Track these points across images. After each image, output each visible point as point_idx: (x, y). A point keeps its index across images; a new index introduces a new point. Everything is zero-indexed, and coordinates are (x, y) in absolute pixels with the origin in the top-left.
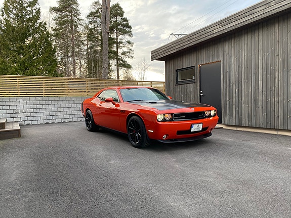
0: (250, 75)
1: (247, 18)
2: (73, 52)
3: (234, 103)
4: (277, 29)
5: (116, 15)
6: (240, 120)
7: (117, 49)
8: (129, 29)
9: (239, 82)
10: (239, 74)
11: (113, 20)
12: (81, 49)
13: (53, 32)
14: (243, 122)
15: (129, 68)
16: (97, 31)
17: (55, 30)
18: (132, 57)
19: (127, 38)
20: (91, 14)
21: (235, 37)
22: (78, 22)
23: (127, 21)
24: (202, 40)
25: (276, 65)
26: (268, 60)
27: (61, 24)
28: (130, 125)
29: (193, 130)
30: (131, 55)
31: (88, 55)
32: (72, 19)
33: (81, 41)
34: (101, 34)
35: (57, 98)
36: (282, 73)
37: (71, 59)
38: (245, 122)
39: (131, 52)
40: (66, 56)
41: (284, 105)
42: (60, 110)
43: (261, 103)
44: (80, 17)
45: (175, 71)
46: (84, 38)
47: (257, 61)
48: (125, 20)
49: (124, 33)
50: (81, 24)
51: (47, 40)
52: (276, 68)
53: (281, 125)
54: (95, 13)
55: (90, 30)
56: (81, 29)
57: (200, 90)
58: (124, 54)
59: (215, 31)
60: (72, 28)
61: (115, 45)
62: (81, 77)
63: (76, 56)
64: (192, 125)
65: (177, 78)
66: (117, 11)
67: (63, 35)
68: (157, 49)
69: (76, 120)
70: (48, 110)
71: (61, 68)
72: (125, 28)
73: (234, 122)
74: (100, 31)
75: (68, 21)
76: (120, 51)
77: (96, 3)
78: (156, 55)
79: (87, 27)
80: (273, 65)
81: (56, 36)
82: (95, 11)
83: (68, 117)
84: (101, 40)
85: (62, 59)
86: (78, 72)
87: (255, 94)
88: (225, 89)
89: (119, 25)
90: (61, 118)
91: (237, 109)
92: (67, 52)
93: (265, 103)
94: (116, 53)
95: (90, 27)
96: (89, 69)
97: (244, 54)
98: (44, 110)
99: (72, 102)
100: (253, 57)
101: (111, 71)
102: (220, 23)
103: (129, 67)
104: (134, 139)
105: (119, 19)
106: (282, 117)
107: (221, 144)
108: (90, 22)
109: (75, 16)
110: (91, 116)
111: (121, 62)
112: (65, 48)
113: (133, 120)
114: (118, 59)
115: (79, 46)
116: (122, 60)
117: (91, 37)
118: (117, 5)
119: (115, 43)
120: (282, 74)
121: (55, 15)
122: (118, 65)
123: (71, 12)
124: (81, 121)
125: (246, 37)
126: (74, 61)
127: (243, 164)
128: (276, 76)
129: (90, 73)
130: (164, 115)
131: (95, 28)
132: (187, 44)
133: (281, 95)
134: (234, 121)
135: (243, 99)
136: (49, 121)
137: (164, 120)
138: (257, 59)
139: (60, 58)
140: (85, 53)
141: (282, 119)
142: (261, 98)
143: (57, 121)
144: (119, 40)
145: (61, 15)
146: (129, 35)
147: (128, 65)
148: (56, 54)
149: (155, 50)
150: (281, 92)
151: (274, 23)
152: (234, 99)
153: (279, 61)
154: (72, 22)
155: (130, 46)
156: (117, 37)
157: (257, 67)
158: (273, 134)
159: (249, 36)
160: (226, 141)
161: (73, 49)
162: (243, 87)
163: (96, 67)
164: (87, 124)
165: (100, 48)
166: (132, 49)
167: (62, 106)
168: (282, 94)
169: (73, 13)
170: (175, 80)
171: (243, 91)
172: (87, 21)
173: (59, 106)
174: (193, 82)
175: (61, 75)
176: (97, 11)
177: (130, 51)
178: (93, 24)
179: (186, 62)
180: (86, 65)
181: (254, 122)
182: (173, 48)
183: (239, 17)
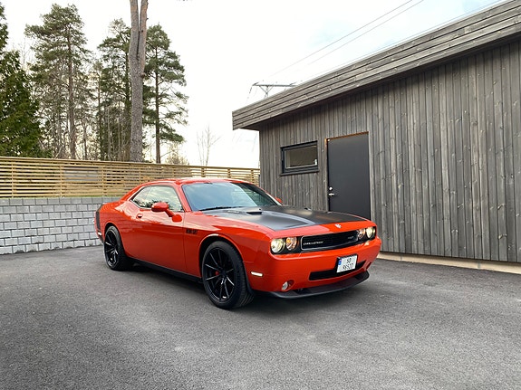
0: (424, 159)
1: (419, 56)
2: (71, 110)
3: (395, 210)
4: (474, 77)
5: (154, 46)
6: (408, 242)
7: (157, 107)
8: (180, 72)
9: (404, 172)
10: (404, 157)
11: (151, 54)
12: (86, 105)
13: (32, 72)
14: (414, 246)
15: (180, 141)
16: (118, 73)
17: (35, 68)
18: (185, 122)
19: (174, 87)
20: (108, 43)
21: (394, 89)
22: (82, 55)
23: (176, 58)
24: (333, 93)
25: (474, 142)
26: (458, 131)
27: (48, 57)
28: (209, 261)
29: (340, 269)
30: (183, 118)
31: (101, 117)
32: (69, 49)
33: (88, 91)
34: (125, 79)
35: (42, 200)
36: (485, 155)
37: (66, 125)
38: (418, 245)
39: (184, 113)
40: (56, 118)
41: (491, 216)
42: (47, 224)
43: (446, 212)
44: (85, 47)
45: (279, 150)
46: (92, 85)
47: (437, 134)
48: (172, 55)
49: (171, 78)
50: (87, 60)
51: (20, 86)
52: (473, 147)
53: (486, 252)
54: (115, 40)
55: (105, 71)
56: (86, 68)
57: (329, 186)
58: (170, 116)
59: (358, 78)
60: (70, 66)
61: (153, 100)
62: (86, 157)
63: (77, 119)
64: (338, 260)
65: (283, 162)
66: (158, 38)
67: (52, 77)
68: (245, 108)
69: (82, 243)
70: (21, 225)
71: (46, 141)
72: (173, 70)
73: (395, 246)
74: (123, 74)
75: (62, 52)
76: (163, 111)
77: (117, 23)
78: (242, 120)
79: (98, 66)
80: (467, 140)
81: (38, 79)
82: (114, 37)
83: (64, 237)
84: (127, 91)
85: (47, 123)
86: (79, 149)
87: (434, 193)
88: (377, 184)
89: (161, 64)
90: (49, 242)
91: (402, 222)
92: (60, 110)
93: (455, 211)
94: (155, 115)
95: (105, 65)
96: (103, 143)
97: (413, 120)
98: (13, 225)
99: (73, 208)
100: (429, 126)
101: (144, 147)
102: (368, 62)
103: (179, 139)
104: (218, 290)
105: (161, 53)
106: (488, 237)
107: (389, 294)
108: (104, 56)
109: (75, 44)
110: (118, 239)
111: (165, 130)
112: (55, 102)
113: (215, 251)
114: (158, 126)
115: (83, 99)
116: (166, 128)
117: (106, 83)
118: (158, 28)
119: (152, 95)
120: (485, 158)
121: (35, 41)
122: (159, 136)
123: (68, 36)
124: (91, 246)
125: (415, 90)
126: (73, 127)
127: (454, 341)
128: (474, 160)
129: (104, 151)
130: (285, 239)
131: (114, 67)
132: (303, 101)
133: (484, 195)
134: (397, 245)
135: (413, 203)
136: (23, 248)
137: (284, 251)
138: (437, 130)
139: (44, 121)
140: (95, 113)
141: (488, 241)
142: (446, 201)
143: (41, 247)
144: (160, 91)
145: (48, 41)
146: (180, 83)
147: (177, 136)
148: (37, 114)
149: (240, 110)
150: (484, 192)
151: (467, 66)
152: (395, 204)
153: (478, 134)
154: (69, 54)
155: (181, 102)
156: (157, 85)
157: (437, 145)
158: (471, 269)
159: (422, 89)
160: (394, 286)
161: (71, 104)
162: (412, 182)
163: (115, 138)
164: (109, 255)
165: (123, 105)
166: (186, 108)
167: (52, 216)
168: (486, 195)
169: (72, 39)
170: (280, 167)
171: (413, 189)
172: (99, 55)
173: (45, 216)
174: (315, 170)
175: (48, 154)
176: (119, 38)
177: (181, 110)
178: (110, 61)
179: (301, 134)
180: (95, 135)
181: (434, 246)
182: (277, 107)
183: (404, 53)
